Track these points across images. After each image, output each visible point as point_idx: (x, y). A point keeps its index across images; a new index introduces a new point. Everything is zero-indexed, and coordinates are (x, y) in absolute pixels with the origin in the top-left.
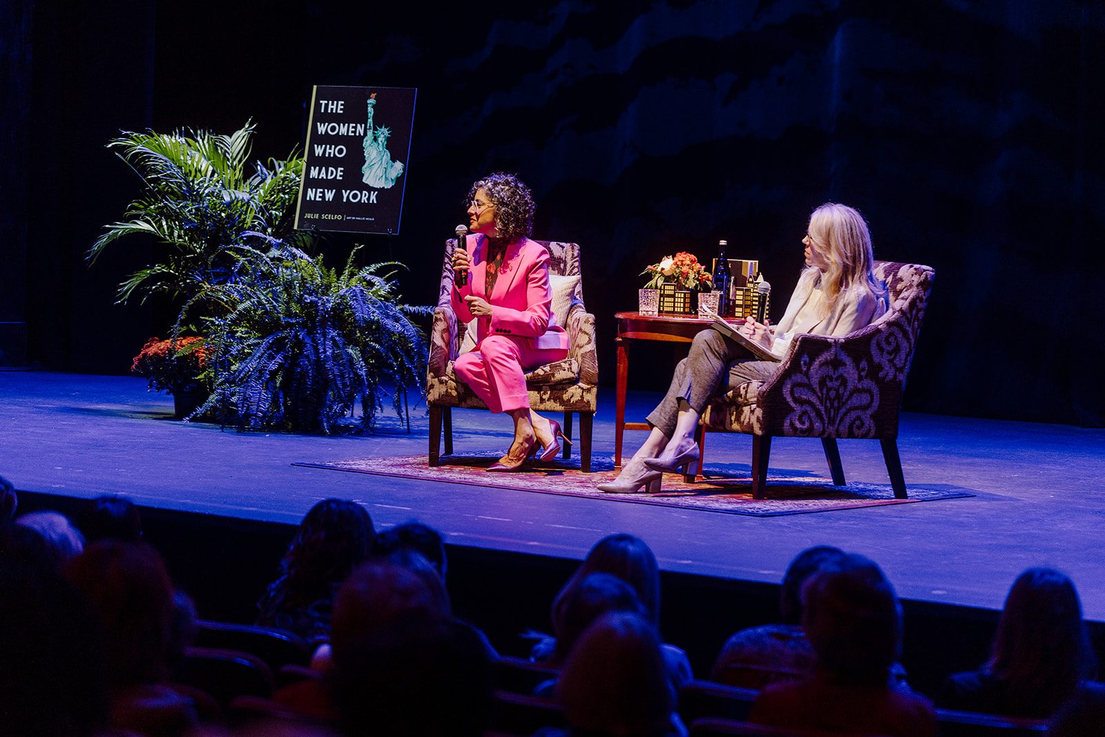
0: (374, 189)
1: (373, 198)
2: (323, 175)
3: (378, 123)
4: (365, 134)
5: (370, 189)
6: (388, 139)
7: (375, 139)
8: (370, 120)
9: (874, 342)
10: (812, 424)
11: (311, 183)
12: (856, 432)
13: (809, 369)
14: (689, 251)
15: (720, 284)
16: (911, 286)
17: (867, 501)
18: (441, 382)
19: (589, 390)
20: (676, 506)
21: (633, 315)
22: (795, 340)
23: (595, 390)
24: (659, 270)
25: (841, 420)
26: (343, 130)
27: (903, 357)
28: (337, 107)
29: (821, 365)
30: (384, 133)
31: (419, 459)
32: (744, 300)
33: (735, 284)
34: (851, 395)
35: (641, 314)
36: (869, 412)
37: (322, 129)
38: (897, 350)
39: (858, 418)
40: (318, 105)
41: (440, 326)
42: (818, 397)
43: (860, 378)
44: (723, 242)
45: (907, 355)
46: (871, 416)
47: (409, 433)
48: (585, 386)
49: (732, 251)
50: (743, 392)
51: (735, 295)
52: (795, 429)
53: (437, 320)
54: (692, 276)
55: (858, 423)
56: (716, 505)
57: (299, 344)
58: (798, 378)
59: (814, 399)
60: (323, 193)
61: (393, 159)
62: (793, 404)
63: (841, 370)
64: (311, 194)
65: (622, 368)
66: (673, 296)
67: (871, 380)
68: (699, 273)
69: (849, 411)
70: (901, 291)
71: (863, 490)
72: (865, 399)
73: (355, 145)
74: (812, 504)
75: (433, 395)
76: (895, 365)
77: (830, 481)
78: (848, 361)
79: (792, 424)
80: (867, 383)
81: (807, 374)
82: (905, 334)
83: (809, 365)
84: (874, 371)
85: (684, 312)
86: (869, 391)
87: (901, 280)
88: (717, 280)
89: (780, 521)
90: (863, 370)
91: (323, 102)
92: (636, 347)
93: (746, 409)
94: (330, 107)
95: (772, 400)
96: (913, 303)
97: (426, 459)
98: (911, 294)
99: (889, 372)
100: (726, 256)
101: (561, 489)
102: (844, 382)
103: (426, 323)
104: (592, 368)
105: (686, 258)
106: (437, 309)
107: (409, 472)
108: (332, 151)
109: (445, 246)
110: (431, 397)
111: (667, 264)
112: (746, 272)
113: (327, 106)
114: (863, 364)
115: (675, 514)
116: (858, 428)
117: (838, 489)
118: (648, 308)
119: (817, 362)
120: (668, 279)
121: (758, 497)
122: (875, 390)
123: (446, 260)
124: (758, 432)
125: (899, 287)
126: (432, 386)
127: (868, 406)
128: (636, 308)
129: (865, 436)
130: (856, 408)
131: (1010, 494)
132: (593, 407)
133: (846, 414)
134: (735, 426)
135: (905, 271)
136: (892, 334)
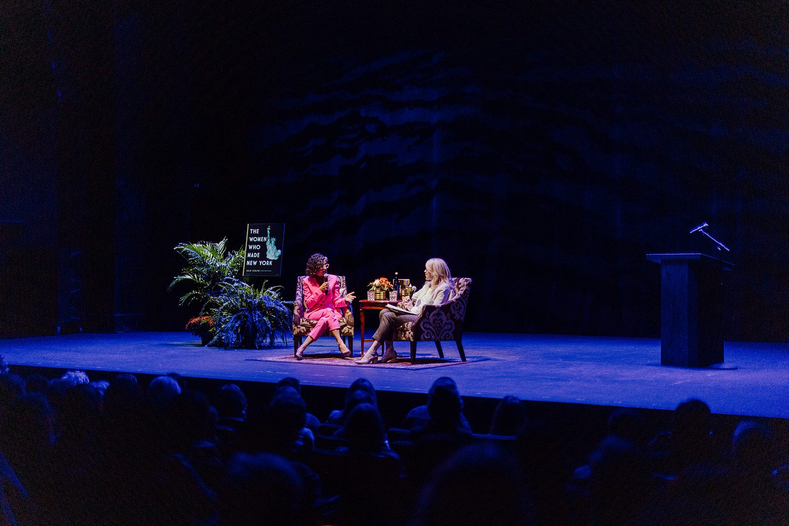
0: (271, 260)
1: (271, 263)
2: (252, 256)
3: (271, 236)
4: (267, 241)
5: (269, 260)
6: (275, 242)
7: (271, 242)
8: (268, 236)
9: (452, 305)
10: (431, 336)
11: (248, 259)
12: (447, 338)
13: (429, 317)
14: (384, 277)
15: (396, 288)
16: (464, 286)
17: (452, 363)
18: (298, 328)
19: (351, 328)
20: (384, 368)
21: (366, 301)
22: (424, 307)
23: (353, 328)
24: (374, 284)
25: (441, 335)
26: (259, 239)
27: (462, 311)
28: (256, 231)
29: (433, 315)
30: (274, 240)
31: (291, 356)
32: (405, 294)
33: (401, 288)
34: (444, 325)
35: (368, 300)
36: (451, 331)
37: (251, 239)
38: (460, 309)
39: (447, 334)
40: (250, 231)
41: (297, 308)
42: (433, 327)
43: (447, 319)
44: (396, 273)
45: (464, 310)
46: (452, 333)
47: (287, 347)
48: (349, 327)
49: (399, 276)
50: (406, 326)
51: (401, 292)
52: (425, 338)
53: (295, 305)
54: (386, 286)
55: (447, 335)
56: (398, 367)
57: (246, 317)
58: (425, 320)
59: (431, 327)
60: (253, 262)
61: (277, 249)
62: (424, 330)
63: (440, 317)
64: (248, 263)
65: (362, 320)
66: (380, 293)
67: (452, 320)
68: (388, 285)
69: (444, 331)
70: (460, 288)
71: (451, 359)
72: (450, 326)
73: (263, 244)
74: (432, 365)
75: (295, 333)
76: (459, 314)
77: (437, 356)
78: (443, 313)
79: (424, 337)
80: (450, 321)
81: (428, 319)
82: (463, 303)
83: (429, 315)
84: (452, 316)
85: (384, 299)
86: (451, 324)
87: (460, 284)
88: (395, 287)
89: (421, 371)
90: (448, 316)
91: (251, 230)
92: (366, 312)
93: (407, 332)
94: (254, 231)
95: (416, 329)
96: (465, 292)
97: (294, 356)
98: (464, 288)
99: (457, 317)
100: (398, 278)
101: (342, 364)
102: (442, 321)
103: (291, 307)
104: (352, 320)
105: (384, 279)
106: (295, 302)
107: (287, 360)
108: (255, 247)
109: (297, 279)
110: (294, 334)
111: (377, 282)
112: (405, 284)
113: (253, 231)
114: (448, 314)
115: (383, 371)
116: (448, 337)
117: (442, 360)
118: (371, 298)
119: (432, 314)
120: (377, 287)
121: (413, 364)
122: (453, 323)
123: (298, 284)
124: (412, 340)
125: (460, 286)
126: (295, 329)
127: (451, 329)
128: (367, 299)
129: (450, 340)
130: (447, 330)
131: (503, 358)
132: (353, 334)
133: (443, 333)
134: (404, 339)
135: (462, 280)
136: (458, 303)
